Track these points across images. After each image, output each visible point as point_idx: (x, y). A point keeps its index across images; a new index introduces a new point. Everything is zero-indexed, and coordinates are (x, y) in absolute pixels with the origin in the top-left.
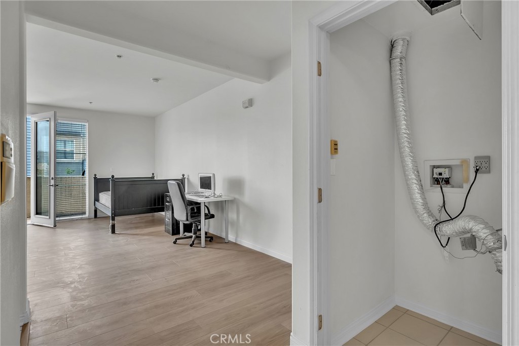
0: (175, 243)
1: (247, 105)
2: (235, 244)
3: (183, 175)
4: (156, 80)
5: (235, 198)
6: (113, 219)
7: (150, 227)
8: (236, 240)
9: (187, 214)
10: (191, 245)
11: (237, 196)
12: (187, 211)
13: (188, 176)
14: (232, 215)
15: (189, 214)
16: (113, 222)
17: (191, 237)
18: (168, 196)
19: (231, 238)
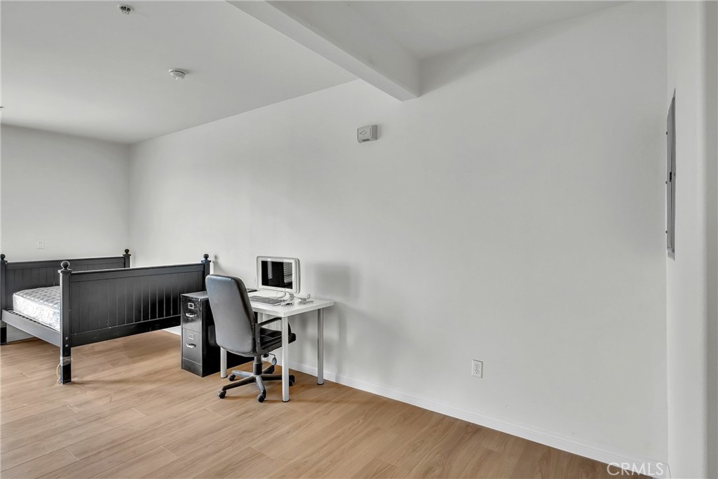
0: (222, 396)
1: (368, 135)
2: (336, 386)
3: (206, 257)
4: (181, 73)
5: (335, 303)
6: (67, 353)
7: (143, 360)
8: (337, 377)
9: (254, 340)
10: (261, 400)
11: (338, 299)
12: (254, 334)
13: (216, 257)
14: (331, 333)
15: (258, 341)
16: (67, 359)
17: (252, 380)
18: (190, 301)
19: (329, 375)
